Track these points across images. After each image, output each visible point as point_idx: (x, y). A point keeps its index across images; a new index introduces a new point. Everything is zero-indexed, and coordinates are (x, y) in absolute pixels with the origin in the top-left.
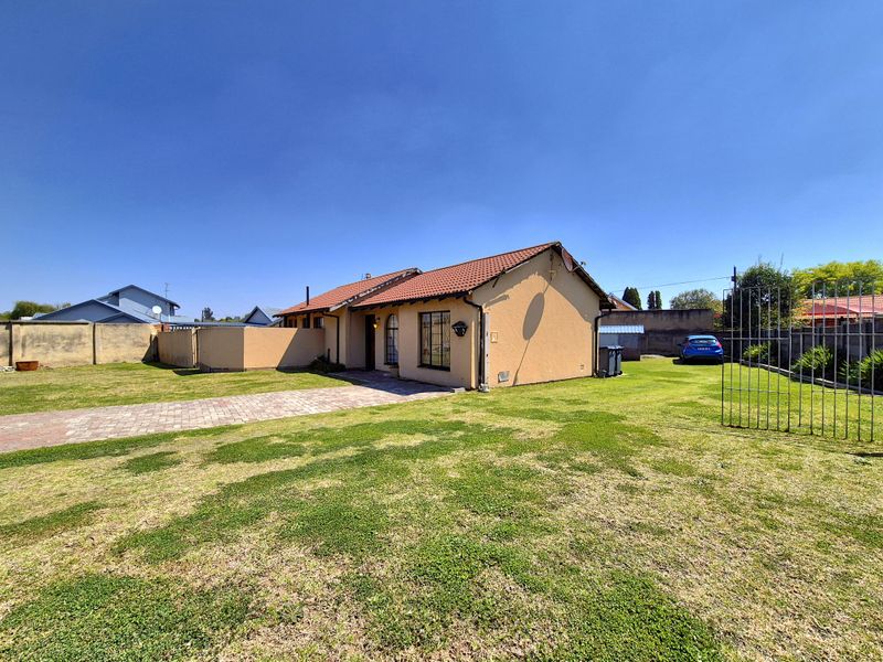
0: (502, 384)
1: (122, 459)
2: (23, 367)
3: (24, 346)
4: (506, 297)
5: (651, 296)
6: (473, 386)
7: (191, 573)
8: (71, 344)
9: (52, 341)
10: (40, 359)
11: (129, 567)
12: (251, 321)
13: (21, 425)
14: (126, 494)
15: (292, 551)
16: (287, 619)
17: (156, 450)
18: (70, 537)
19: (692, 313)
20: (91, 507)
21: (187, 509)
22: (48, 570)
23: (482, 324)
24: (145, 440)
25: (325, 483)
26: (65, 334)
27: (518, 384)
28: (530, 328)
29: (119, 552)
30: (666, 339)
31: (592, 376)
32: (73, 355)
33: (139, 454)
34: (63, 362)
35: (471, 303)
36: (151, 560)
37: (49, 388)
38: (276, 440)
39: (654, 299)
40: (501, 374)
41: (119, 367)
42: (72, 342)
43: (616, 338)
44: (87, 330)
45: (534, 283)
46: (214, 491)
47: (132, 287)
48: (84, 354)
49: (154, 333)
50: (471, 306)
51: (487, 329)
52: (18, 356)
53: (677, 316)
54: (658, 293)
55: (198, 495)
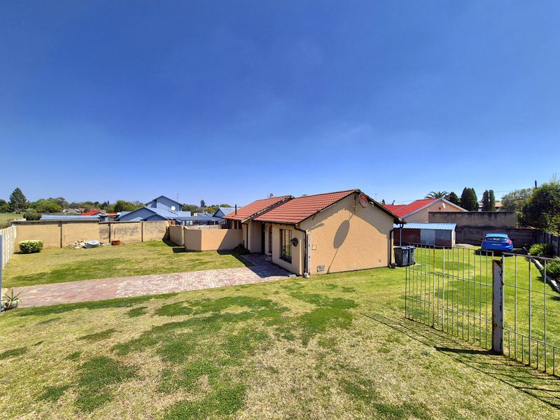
0: (319, 273)
1: (129, 309)
2: (115, 243)
3: (115, 233)
4: (322, 225)
5: (486, 194)
6: (301, 273)
7: (126, 361)
8: (133, 232)
9: (125, 230)
10: (121, 240)
11: (113, 356)
12: (217, 215)
13: (104, 285)
14: (123, 327)
15: (157, 358)
16: (141, 379)
17: (141, 305)
18: (103, 342)
19: (499, 215)
20: (112, 331)
21: (137, 336)
22: (94, 353)
23: (306, 241)
24: (140, 299)
25: (186, 331)
26: (131, 227)
27: (330, 272)
28: (338, 241)
29: (112, 350)
30: (478, 232)
31: (388, 267)
32: (134, 237)
33: (135, 307)
34: (130, 240)
35: (299, 230)
36: (119, 354)
37: (119, 261)
38: (185, 305)
39: (488, 196)
40: (319, 267)
41: (153, 244)
42: (134, 231)
43: (434, 232)
44: (139, 225)
45: (343, 215)
46: (150, 329)
47: (162, 197)
48: (137, 236)
49: (168, 226)
50: (299, 231)
51: (310, 242)
52: (113, 239)
53: (486, 216)
54: (491, 192)
55: (144, 330)
